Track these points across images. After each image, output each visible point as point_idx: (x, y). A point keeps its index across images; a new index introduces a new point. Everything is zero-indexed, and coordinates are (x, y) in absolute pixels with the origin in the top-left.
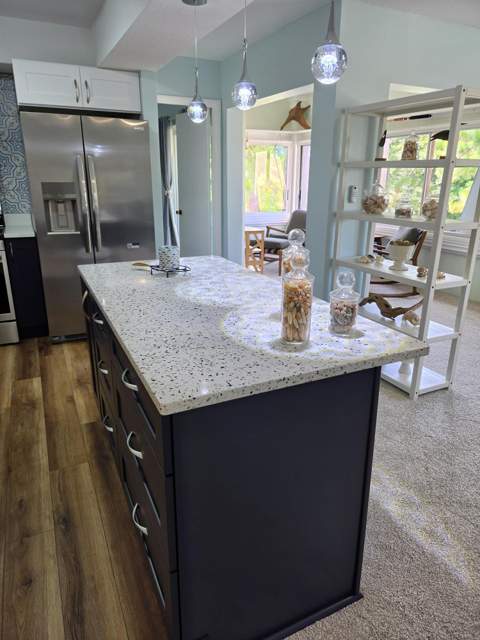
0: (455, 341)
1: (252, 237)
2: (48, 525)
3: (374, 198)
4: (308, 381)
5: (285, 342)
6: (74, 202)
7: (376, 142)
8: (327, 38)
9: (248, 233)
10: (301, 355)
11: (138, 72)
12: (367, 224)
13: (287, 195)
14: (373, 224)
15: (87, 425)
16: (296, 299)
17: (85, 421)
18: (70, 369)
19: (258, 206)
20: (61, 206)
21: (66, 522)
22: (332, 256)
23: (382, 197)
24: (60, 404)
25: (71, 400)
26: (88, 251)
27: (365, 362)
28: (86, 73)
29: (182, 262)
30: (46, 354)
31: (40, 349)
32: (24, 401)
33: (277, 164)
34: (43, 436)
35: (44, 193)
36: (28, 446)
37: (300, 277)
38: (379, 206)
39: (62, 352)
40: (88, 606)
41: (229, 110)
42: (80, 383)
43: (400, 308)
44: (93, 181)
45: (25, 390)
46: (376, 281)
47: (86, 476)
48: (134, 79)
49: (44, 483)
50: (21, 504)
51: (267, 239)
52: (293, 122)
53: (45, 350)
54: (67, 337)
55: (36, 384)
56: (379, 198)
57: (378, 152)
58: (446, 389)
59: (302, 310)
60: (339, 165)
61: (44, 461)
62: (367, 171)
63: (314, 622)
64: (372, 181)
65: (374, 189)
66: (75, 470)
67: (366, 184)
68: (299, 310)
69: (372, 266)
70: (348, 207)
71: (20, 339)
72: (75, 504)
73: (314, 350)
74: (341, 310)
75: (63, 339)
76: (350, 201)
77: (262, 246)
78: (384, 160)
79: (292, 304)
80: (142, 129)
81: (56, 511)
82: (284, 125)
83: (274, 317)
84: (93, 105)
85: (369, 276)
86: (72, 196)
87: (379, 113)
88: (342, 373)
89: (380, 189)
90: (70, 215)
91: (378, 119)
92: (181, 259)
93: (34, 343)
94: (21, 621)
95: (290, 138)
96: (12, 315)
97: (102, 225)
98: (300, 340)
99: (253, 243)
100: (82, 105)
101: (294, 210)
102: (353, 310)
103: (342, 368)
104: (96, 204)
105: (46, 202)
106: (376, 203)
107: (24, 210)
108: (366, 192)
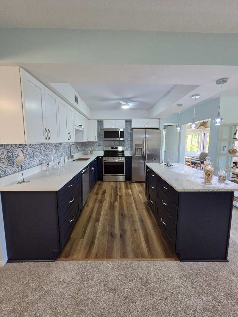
1: (187, 160)
2: (138, 221)
3: (232, 149)
4: (212, 191)
5: (205, 183)
6: (141, 149)
7: (233, 134)
8: (217, 116)
9: (186, 158)
10: (210, 186)
11: (160, 119)
12: (230, 157)
13: (199, 147)
14: (232, 157)
15: (143, 202)
16: (209, 173)
17: (142, 201)
18: (137, 189)
19: (187, 151)
20: (138, 150)
21: (142, 221)
23: (236, 149)
24: (136, 196)
25: (139, 196)
26: (143, 160)
27: (229, 190)
28: (148, 120)
29: (172, 164)
30: (131, 184)
31: (129, 183)
32: (128, 194)
33: (195, 139)
34: (133, 202)
35: (135, 146)
36: (131, 204)
37: (210, 167)
38: (235, 152)
39: (134, 185)
40: (149, 239)
41: (182, 125)
42: (140, 192)
44: (147, 144)
45: (128, 192)
46: (233, 177)
47: (145, 213)
48: (158, 120)
49: (136, 212)
50: (131, 215)
51: (192, 161)
52: (201, 126)
53: (130, 183)
54: (135, 181)
55: (130, 191)
57: (234, 136)
59: (210, 175)
60: (219, 140)
61: (135, 208)
62: (230, 142)
63: (212, 262)
64: (232, 144)
65: (233, 147)
66: (142, 211)
67: (229, 145)
68: (209, 175)
69: (232, 170)
70: (222, 152)
71: (125, 180)
72: (143, 218)
73: (214, 185)
74: (221, 177)
75: (135, 182)
76: (223, 150)
77: (191, 162)
78: (236, 139)
79: (207, 174)
80: (160, 132)
81: (139, 218)
82: (199, 127)
83: (201, 178)
84: (148, 127)
85: (231, 173)
86: (141, 147)
87: (234, 125)
88: (222, 191)
89: (235, 147)
90: (140, 152)
91: (234, 127)
92: (172, 163)
93: (128, 182)
94: (135, 237)
95: (200, 131)
96: (124, 174)
97: (148, 154)
98: (209, 183)
99: (187, 161)
100: (146, 127)
101: (201, 152)
102: (225, 177)
103: (222, 190)
104: (147, 149)
105: (135, 148)
106: (233, 151)
107: (128, 150)
108: (229, 148)
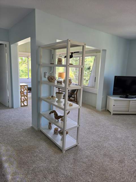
0: (78, 128)
3: (51, 77)
22: (39, 96)
38: (53, 80)
43: (60, 116)
56: (52, 77)
58: (77, 146)
70: (44, 79)
76: (45, 77)
106: (51, 78)
